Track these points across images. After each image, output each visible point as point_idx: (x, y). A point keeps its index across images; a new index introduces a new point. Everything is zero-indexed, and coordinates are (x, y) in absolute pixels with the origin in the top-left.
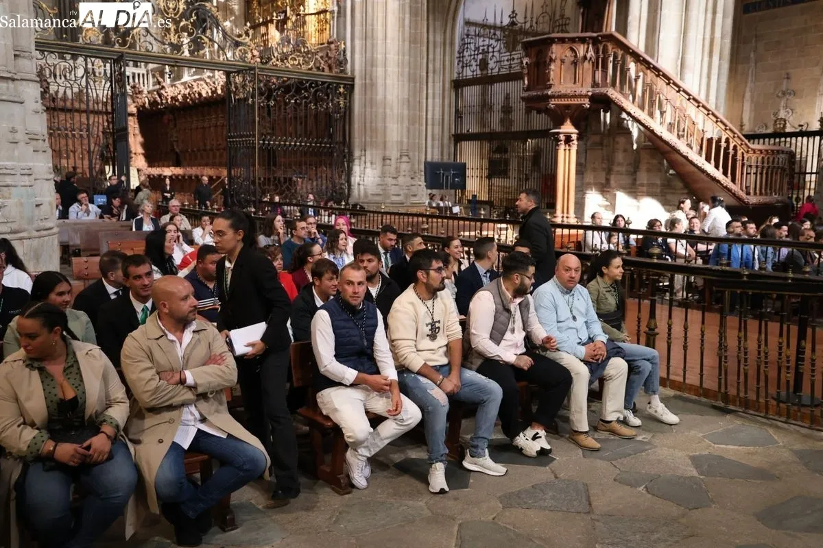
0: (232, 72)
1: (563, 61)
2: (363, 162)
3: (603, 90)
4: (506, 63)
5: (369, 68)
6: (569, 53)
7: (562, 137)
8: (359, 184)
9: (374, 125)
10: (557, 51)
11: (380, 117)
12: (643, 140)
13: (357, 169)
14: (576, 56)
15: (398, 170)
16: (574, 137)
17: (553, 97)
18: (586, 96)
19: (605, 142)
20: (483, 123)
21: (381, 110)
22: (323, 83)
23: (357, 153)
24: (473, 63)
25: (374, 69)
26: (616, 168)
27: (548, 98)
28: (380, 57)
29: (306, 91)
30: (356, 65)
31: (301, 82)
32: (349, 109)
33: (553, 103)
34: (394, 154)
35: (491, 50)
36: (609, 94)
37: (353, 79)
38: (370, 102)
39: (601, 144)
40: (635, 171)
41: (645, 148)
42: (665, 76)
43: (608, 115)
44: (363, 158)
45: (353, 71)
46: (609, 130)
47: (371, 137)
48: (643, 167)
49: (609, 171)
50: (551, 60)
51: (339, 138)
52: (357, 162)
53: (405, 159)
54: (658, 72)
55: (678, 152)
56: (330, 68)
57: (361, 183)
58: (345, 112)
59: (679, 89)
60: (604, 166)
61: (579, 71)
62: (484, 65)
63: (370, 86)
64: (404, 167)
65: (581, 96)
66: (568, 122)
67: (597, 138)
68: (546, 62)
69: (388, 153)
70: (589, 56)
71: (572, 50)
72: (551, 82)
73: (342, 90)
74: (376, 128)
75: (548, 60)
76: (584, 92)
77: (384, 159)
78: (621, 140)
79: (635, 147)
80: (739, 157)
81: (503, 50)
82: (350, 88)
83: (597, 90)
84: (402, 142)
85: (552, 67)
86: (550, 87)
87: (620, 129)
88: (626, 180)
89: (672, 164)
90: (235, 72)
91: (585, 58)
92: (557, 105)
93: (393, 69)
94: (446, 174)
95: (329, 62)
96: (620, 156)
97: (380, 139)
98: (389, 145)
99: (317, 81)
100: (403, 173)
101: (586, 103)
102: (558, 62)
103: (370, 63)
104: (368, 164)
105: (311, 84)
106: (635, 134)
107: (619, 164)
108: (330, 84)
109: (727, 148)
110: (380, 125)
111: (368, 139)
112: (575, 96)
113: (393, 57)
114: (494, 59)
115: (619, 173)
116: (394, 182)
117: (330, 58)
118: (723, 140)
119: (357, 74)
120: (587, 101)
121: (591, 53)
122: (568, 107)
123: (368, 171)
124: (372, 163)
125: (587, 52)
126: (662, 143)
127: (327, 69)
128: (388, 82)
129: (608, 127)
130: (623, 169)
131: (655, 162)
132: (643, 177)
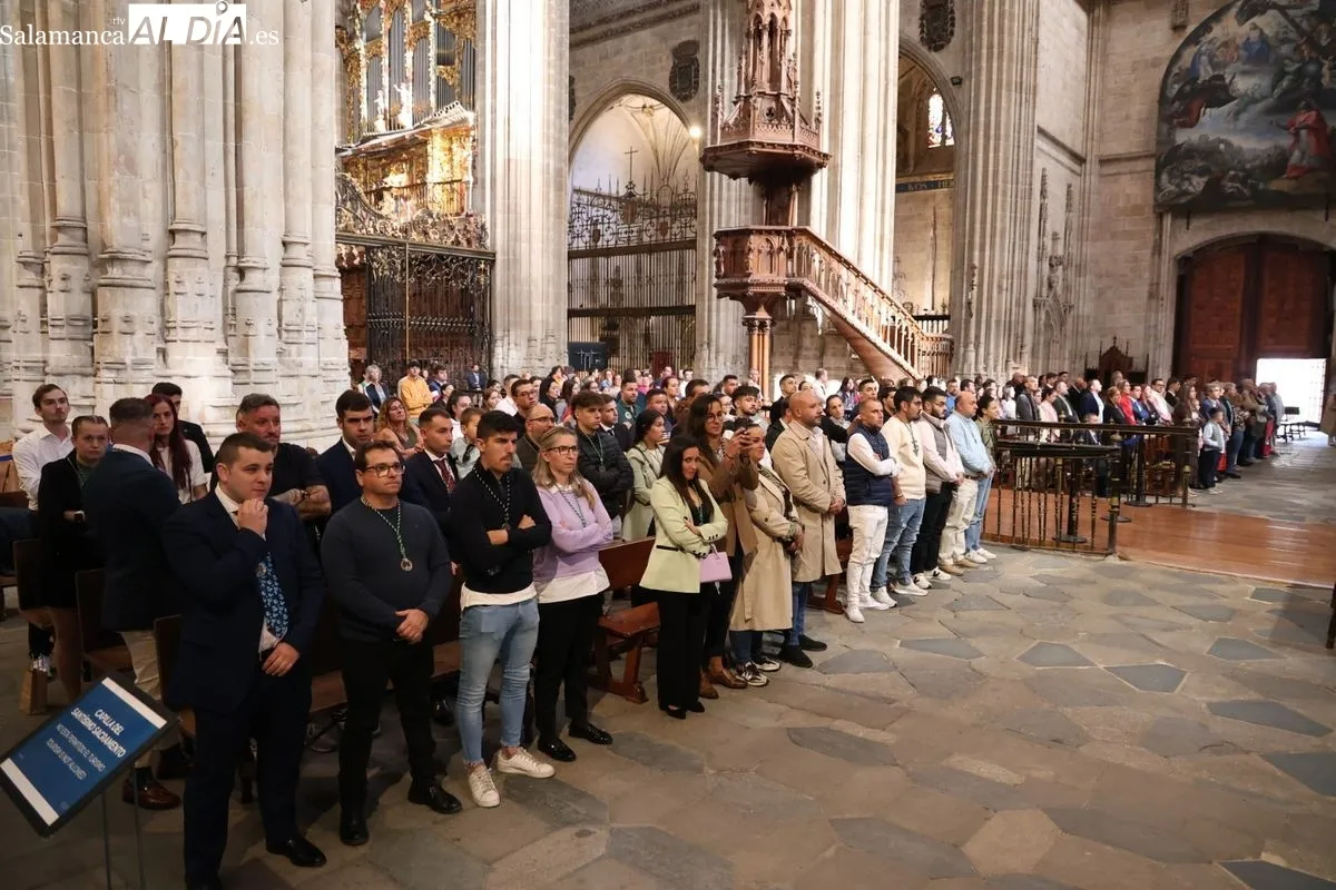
0: (374, 247)
1: (760, 252)
2: (506, 342)
3: (799, 280)
4: (624, 235)
5: (512, 244)
6: (765, 244)
7: (757, 323)
8: (502, 367)
9: (518, 302)
10: (756, 242)
11: (525, 295)
12: (827, 325)
13: (499, 351)
14: (772, 247)
15: (543, 351)
16: (768, 322)
17: (752, 285)
18: (782, 285)
19: (792, 326)
20: (594, 298)
21: (525, 288)
22: (464, 259)
23: (499, 334)
24: (585, 233)
25: (518, 244)
26: (804, 353)
27: (747, 285)
28: (524, 232)
29: (447, 267)
30: (498, 241)
31: (441, 257)
32: (490, 286)
33: (751, 291)
34: (538, 333)
35: (606, 220)
36: (805, 284)
37: (494, 255)
38: (512, 279)
39: (788, 329)
40: (822, 355)
41: (829, 334)
42: (846, 262)
43: (793, 302)
44: (506, 339)
45: (494, 244)
46: (794, 317)
47: (515, 316)
48: (829, 351)
49: (797, 356)
50: (750, 250)
51: (478, 317)
52: (499, 343)
53: (551, 340)
54: (839, 258)
55: (868, 339)
56: (469, 242)
57: (505, 365)
58: (486, 288)
59: (858, 274)
60: (792, 350)
61: (775, 261)
62: (596, 235)
63: (513, 262)
64: (551, 348)
65: (778, 285)
66: (762, 308)
67: (783, 324)
68: (743, 252)
69: (533, 334)
70: (784, 248)
71: (768, 240)
72: (750, 271)
73: (482, 266)
74: (520, 308)
75: (747, 250)
76: (781, 282)
77: (529, 340)
78: (808, 325)
79: (820, 332)
80: (916, 344)
81: (621, 222)
82: (492, 263)
83: (793, 280)
84: (547, 321)
85: (751, 256)
86: (749, 275)
87: (805, 315)
88: (814, 364)
89: (856, 349)
90: (378, 248)
91: (781, 249)
92: (755, 293)
93: (537, 245)
94: (587, 354)
95: (469, 236)
96: (807, 342)
97: (525, 318)
98: (535, 325)
99: (457, 257)
100: (548, 354)
101: (782, 291)
102: (756, 252)
103: (513, 239)
104: (512, 346)
105: (451, 261)
106: (820, 321)
107: (807, 349)
108: (472, 259)
109: (907, 336)
110: (525, 304)
111: (512, 319)
112: (772, 285)
113: (537, 232)
114: (610, 231)
115: (807, 358)
116: (541, 364)
117: (468, 232)
118: (904, 328)
119: (499, 249)
120: (783, 289)
121: (786, 246)
122: (763, 294)
123: (513, 353)
124: (516, 345)
125: (783, 243)
126: (852, 330)
127: (465, 243)
128: (533, 257)
129: (793, 313)
130: (811, 353)
131: (840, 347)
132: (830, 361)
